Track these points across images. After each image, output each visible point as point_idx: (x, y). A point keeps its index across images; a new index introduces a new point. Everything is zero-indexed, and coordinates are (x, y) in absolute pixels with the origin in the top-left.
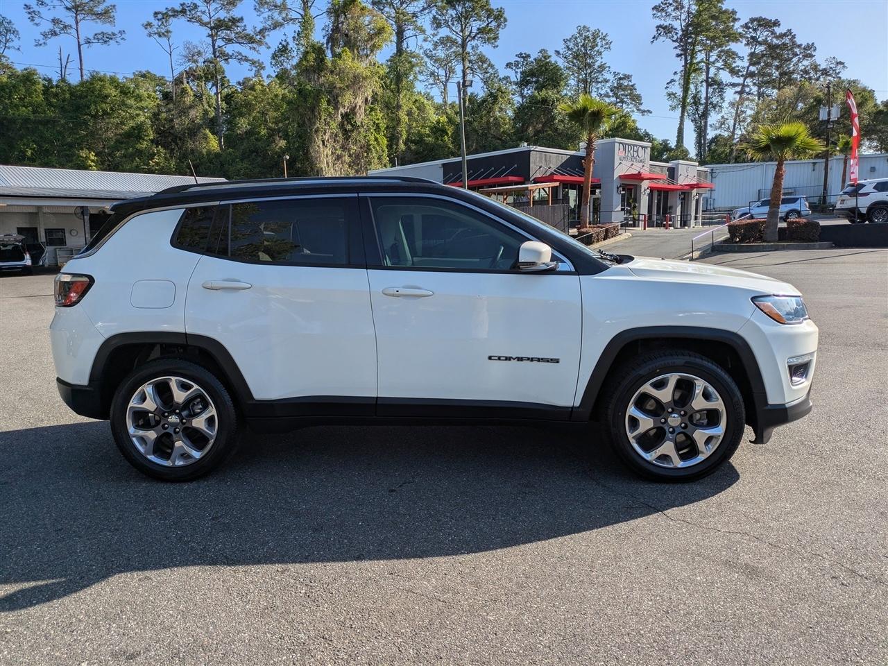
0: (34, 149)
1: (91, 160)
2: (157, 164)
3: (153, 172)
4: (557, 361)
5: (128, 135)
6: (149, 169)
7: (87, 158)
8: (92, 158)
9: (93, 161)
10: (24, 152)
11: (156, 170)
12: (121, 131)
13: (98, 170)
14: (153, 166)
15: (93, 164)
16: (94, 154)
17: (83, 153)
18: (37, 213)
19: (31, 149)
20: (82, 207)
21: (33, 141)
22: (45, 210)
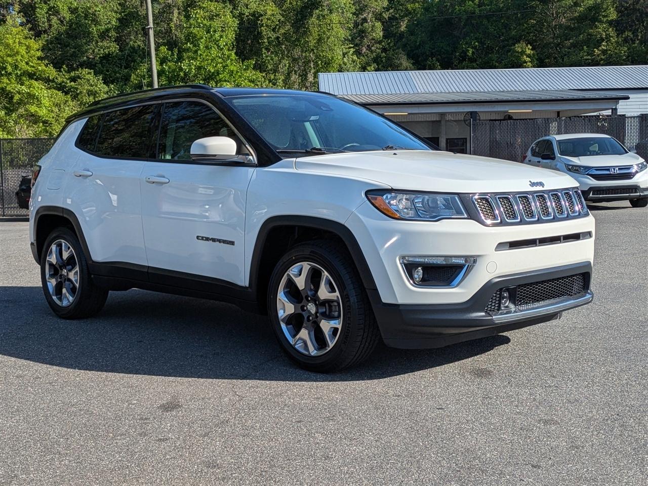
0: (474, 48)
1: (526, 54)
2: (604, 52)
3: (596, 64)
4: (232, 243)
5: (582, 19)
6: (592, 60)
7: (523, 53)
8: (528, 52)
9: (528, 56)
10: (465, 52)
11: (602, 59)
12: (577, 14)
13: (534, 67)
14: (598, 55)
15: (528, 59)
16: (530, 47)
17: (518, 48)
18: (440, 121)
19: (472, 48)
20: (471, 113)
21: (476, 38)
22: (449, 117)
